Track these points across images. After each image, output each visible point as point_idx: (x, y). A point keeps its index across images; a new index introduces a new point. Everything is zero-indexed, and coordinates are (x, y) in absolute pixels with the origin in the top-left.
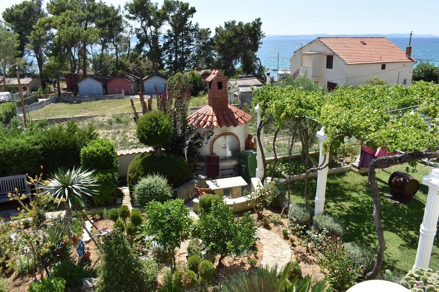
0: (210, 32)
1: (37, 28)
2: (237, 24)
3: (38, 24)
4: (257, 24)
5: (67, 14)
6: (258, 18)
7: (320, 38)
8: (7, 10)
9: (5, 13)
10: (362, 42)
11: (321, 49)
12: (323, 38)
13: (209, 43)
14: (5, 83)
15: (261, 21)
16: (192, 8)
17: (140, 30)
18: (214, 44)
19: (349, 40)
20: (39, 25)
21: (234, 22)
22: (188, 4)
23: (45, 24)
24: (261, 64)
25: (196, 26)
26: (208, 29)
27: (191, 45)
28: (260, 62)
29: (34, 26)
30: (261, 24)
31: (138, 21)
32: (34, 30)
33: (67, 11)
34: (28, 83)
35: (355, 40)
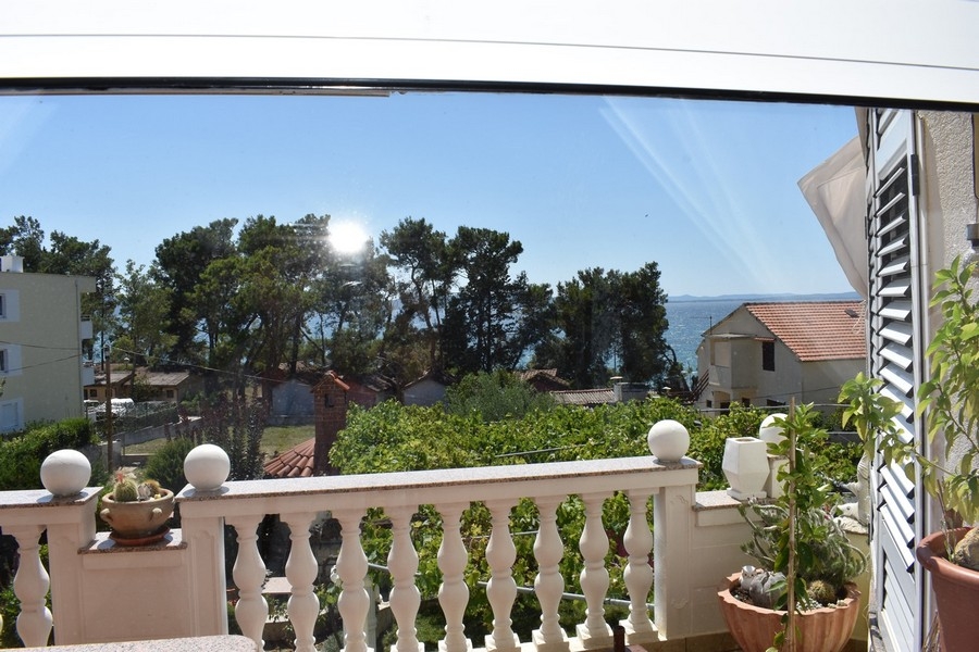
0: (551, 292)
1: (206, 280)
2: (604, 275)
3: (208, 270)
4: (650, 275)
5: (267, 252)
6: (650, 262)
7: (749, 304)
8: (166, 242)
9: (161, 247)
10: (848, 312)
11: (750, 329)
12: (755, 304)
13: (547, 314)
14: (133, 381)
15: (658, 269)
16: (514, 243)
17: (408, 285)
18: (556, 317)
19: (818, 307)
20: (210, 274)
21: (598, 271)
22: (506, 237)
23: (220, 271)
24: (675, 359)
25: (522, 278)
26: (547, 286)
27: (505, 317)
28: (674, 354)
29: (201, 275)
30: (657, 274)
31: (407, 269)
32: (202, 282)
33: (267, 248)
34: (177, 383)
35: (833, 306)
